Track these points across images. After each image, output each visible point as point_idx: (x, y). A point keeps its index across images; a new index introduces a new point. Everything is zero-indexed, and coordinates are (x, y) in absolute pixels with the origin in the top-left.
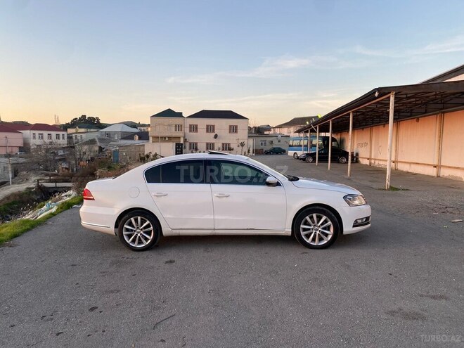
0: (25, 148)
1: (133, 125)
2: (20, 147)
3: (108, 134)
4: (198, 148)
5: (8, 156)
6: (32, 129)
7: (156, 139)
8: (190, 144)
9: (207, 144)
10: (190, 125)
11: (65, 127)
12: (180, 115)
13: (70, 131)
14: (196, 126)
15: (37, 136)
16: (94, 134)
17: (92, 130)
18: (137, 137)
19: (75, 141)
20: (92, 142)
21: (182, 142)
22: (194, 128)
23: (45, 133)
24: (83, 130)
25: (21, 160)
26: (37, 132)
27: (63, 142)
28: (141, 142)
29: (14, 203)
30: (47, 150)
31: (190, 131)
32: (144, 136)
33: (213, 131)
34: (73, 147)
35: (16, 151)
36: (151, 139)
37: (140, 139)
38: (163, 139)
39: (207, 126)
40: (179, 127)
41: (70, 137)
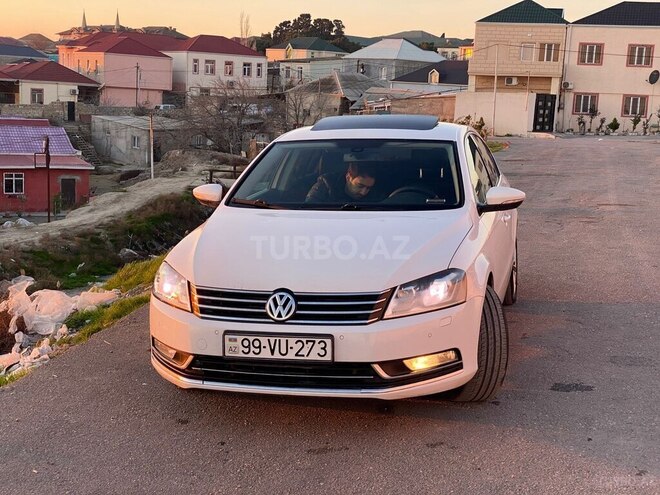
0: (174, 95)
1: (428, 43)
2: (165, 92)
3: (364, 66)
4: (600, 107)
5: (140, 112)
6: (192, 49)
7: (486, 81)
8: (578, 97)
9: (627, 98)
10: (583, 46)
11: (262, 45)
12: (555, 16)
13: (274, 54)
14: (600, 47)
15: (202, 67)
16: (331, 66)
17: (324, 54)
18: (435, 76)
19: (284, 82)
20: (327, 85)
21: (554, 90)
22: (592, 54)
23: (220, 59)
24: (302, 54)
25: (170, 124)
26: (202, 57)
27: (259, 83)
28: (447, 89)
29: (164, 217)
30: (224, 102)
31: (582, 61)
32: (454, 73)
33: (648, 63)
34: (282, 97)
35: (156, 100)
36: (472, 80)
37: (442, 80)
38: (506, 82)
39: (632, 48)
40: (549, 51)
41: (274, 72)
